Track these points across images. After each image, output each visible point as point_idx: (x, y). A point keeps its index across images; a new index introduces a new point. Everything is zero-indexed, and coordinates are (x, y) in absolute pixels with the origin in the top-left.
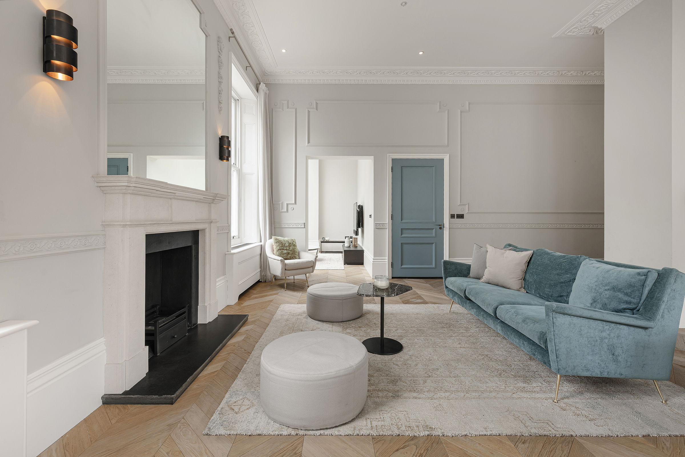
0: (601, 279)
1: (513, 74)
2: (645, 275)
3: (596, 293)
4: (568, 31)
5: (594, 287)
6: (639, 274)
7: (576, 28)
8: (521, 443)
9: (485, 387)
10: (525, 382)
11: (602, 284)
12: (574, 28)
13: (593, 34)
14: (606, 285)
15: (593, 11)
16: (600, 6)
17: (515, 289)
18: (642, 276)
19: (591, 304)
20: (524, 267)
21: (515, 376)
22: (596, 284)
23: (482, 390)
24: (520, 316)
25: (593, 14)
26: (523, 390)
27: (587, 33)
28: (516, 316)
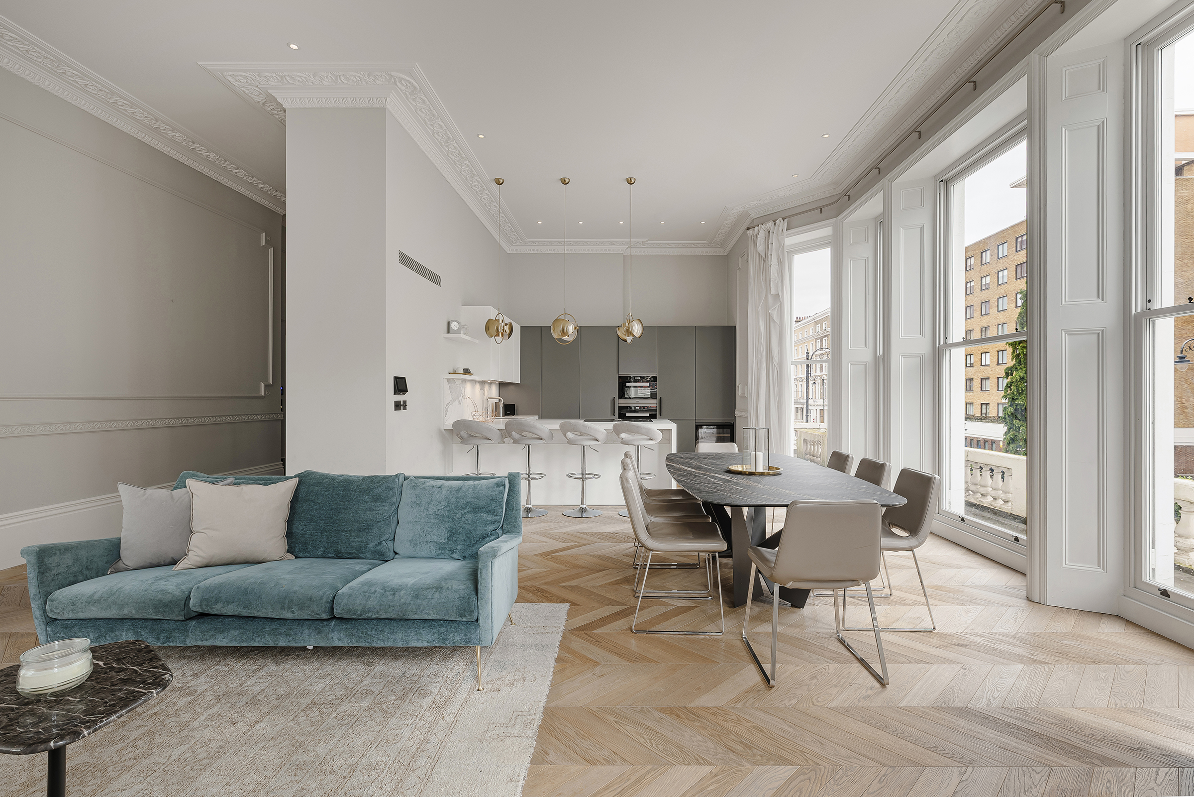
0: (453, 500)
1: (58, 71)
2: (502, 485)
3: (453, 522)
4: (231, 73)
5: (447, 514)
6: (498, 485)
7: (246, 77)
11: (456, 507)
12: (241, 76)
13: (258, 102)
14: (463, 508)
15: (286, 74)
16: (299, 74)
17: (276, 559)
18: (500, 487)
19: (448, 539)
20: (285, 513)
22: (448, 508)
24: (403, 592)
25: (282, 77)
27: (252, 96)
28: (394, 594)
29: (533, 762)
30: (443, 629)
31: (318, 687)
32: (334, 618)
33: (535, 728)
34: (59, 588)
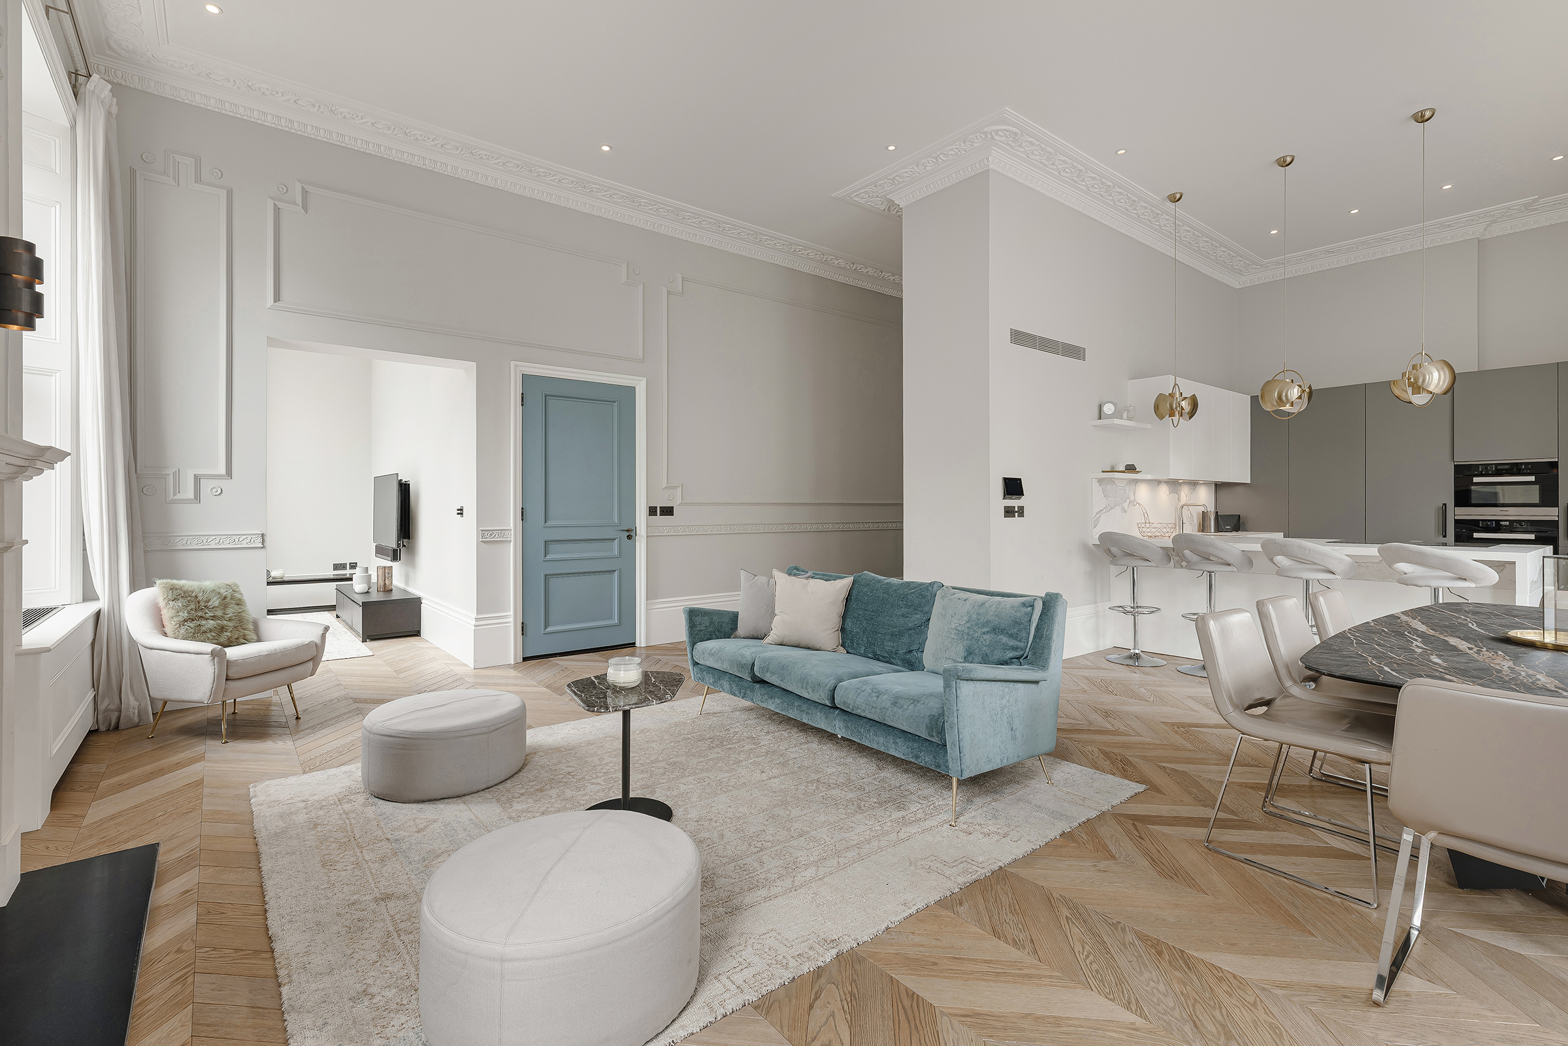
0: (974, 616)
2: (1031, 606)
3: (971, 640)
4: (855, 194)
5: (967, 631)
6: (1024, 605)
7: (866, 192)
8: (958, 906)
9: (856, 837)
10: (899, 809)
11: (977, 624)
12: (864, 192)
13: (884, 210)
14: (983, 626)
15: (894, 175)
16: (904, 171)
17: (830, 650)
18: (1028, 607)
19: (965, 658)
20: (840, 608)
21: (880, 804)
22: (968, 625)
23: (855, 842)
24: (886, 696)
25: (892, 180)
26: (904, 822)
27: (878, 206)
28: (878, 697)
29: (939, 903)
30: (916, 745)
31: (829, 771)
32: (835, 707)
33: (970, 878)
34: (701, 641)
